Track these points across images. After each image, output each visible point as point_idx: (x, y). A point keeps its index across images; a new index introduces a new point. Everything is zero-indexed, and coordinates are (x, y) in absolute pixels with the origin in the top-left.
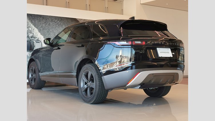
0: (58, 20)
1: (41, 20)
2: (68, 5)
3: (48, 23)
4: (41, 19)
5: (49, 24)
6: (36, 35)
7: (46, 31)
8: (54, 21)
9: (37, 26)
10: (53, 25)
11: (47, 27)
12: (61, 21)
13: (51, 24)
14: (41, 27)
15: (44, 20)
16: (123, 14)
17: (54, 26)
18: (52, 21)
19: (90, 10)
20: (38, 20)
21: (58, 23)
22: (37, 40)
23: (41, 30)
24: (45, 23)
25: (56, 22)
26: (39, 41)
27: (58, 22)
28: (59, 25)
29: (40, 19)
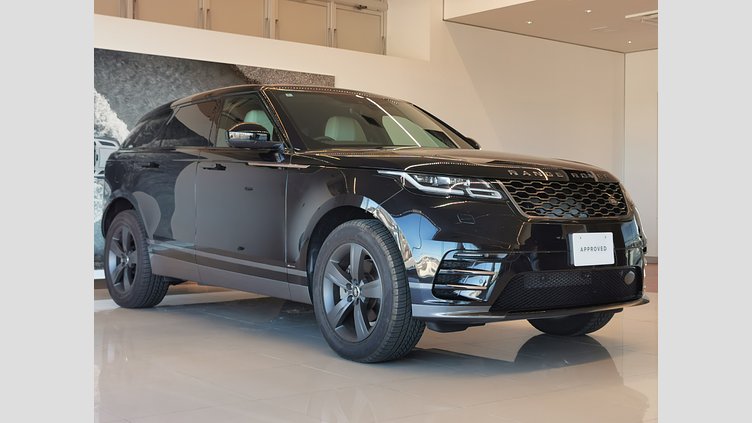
0: (176, 70)
1: (118, 69)
2: (205, 20)
3: (144, 80)
4: (119, 65)
5: (147, 83)
6: (103, 118)
7: (135, 107)
8: (163, 74)
9: (104, 89)
10: (160, 84)
11: (139, 92)
12: (185, 72)
13: (153, 81)
14: (120, 93)
15: (128, 69)
16: (384, 53)
17: (163, 91)
18: (156, 72)
19: (278, 37)
20: (108, 67)
21: (176, 79)
22: (107, 136)
23: (117, 102)
24: (132, 78)
25: (168, 77)
26: (113, 139)
27: (177, 75)
28: (178, 87)
29: (116, 66)
